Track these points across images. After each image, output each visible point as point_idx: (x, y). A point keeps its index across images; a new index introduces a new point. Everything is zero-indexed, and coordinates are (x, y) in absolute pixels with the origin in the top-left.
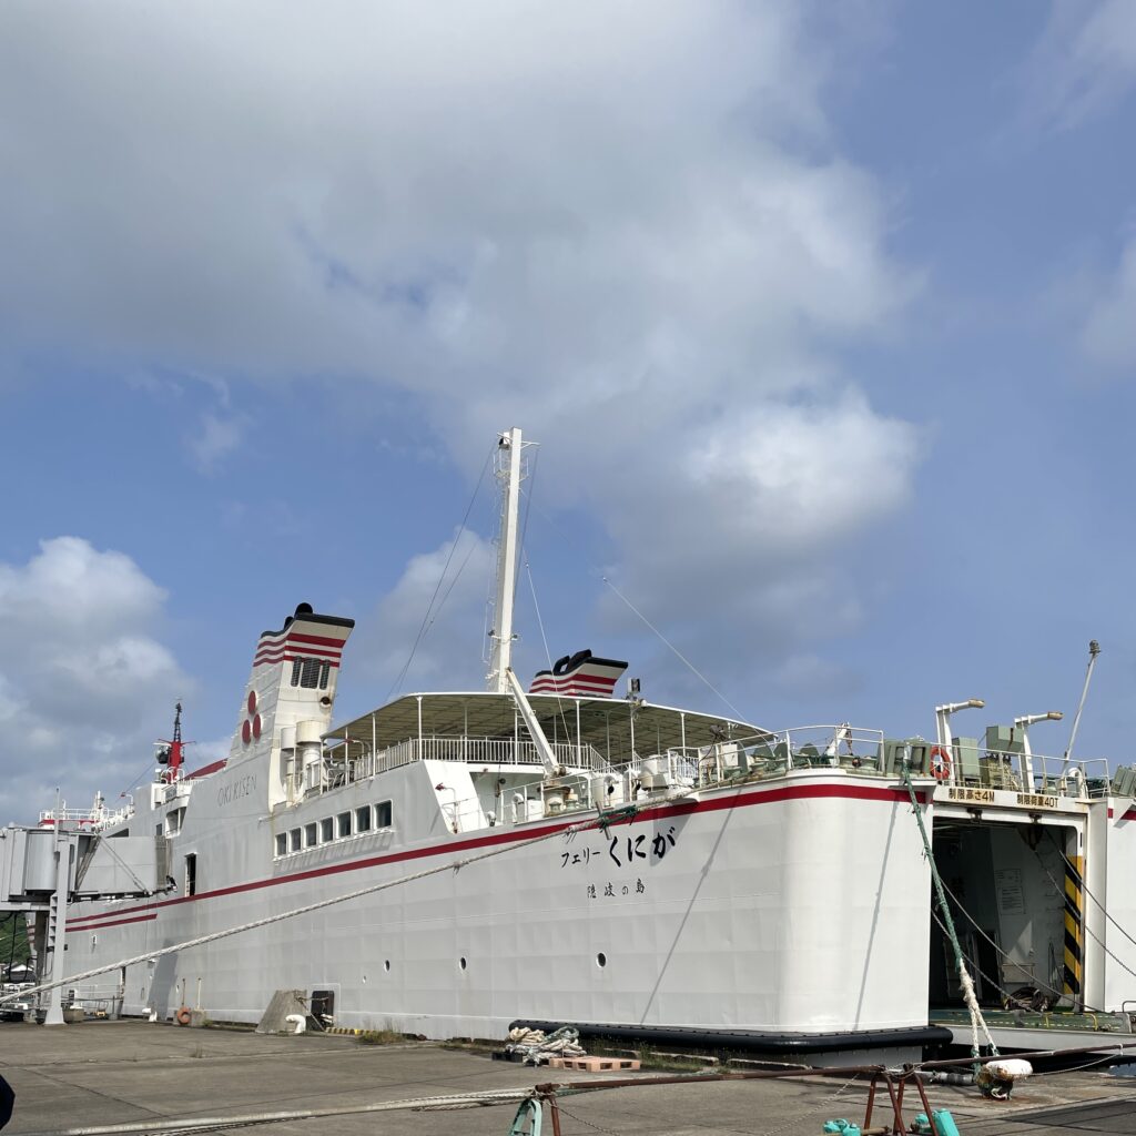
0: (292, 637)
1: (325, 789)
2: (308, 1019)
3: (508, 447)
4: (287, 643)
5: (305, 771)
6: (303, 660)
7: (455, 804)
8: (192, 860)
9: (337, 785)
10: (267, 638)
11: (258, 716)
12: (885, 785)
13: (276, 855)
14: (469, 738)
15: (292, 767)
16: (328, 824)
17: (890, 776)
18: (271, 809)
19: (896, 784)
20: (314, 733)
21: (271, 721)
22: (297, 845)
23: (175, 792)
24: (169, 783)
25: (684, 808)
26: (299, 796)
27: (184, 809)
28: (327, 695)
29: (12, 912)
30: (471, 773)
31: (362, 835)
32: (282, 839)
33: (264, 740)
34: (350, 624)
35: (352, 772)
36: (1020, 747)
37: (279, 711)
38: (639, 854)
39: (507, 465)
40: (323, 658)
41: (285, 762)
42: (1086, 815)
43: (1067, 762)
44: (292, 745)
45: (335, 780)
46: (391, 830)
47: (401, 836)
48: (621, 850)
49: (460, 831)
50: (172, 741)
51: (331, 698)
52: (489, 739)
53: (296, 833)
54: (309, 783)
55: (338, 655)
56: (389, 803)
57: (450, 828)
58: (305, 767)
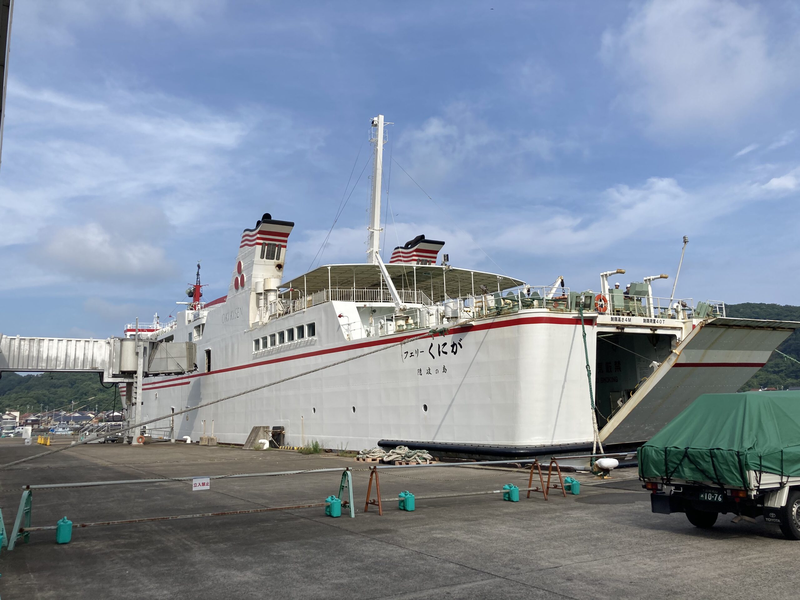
0: (260, 232)
1: (280, 315)
2: (271, 442)
3: (376, 125)
4: (258, 236)
5: (269, 306)
6: (266, 244)
7: (349, 324)
8: (208, 353)
9: (286, 313)
10: (247, 232)
11: (243, 275)
12: (570, 316)
13: (254, 350)
14: (356, 288)
15: (262, 302)
16: (282, 334)
17: (573, 311)
18: (251, 325)
19: (577, 315)
20: (273, 284)
21: (250, 278)
22: (265, 345)
23: (199, 315)
24: (195, 310)
25: (466, 328)
26: (266, 320)
27: (203, 325)
28: (280, 263)
29: (114, 383)
30: (357, 307)
31: (299, 341)
32: (257, 342)
33: (246, 287)
34: (292, 224)
35: (294, 307)
36: (646, 293)
37: (254, 273)
38: (443, 352)
39: (376, 136)
40: (277, 243)
41: (258, 300)
42: (682, 328)
43: (671, 300)
44: (262, 291)
45: (285, 310)
46: (314, 338)
47: (320, 340)
48: (435, 351)
49: (351, 339)
50: (195, 285)
51: (282, 264)
52: (367, 289)
53: (265, 339)
54: (271, 312)
55: (286, 241)
56: (314, 323)
57: (346, 337)
58: (269, 303)
